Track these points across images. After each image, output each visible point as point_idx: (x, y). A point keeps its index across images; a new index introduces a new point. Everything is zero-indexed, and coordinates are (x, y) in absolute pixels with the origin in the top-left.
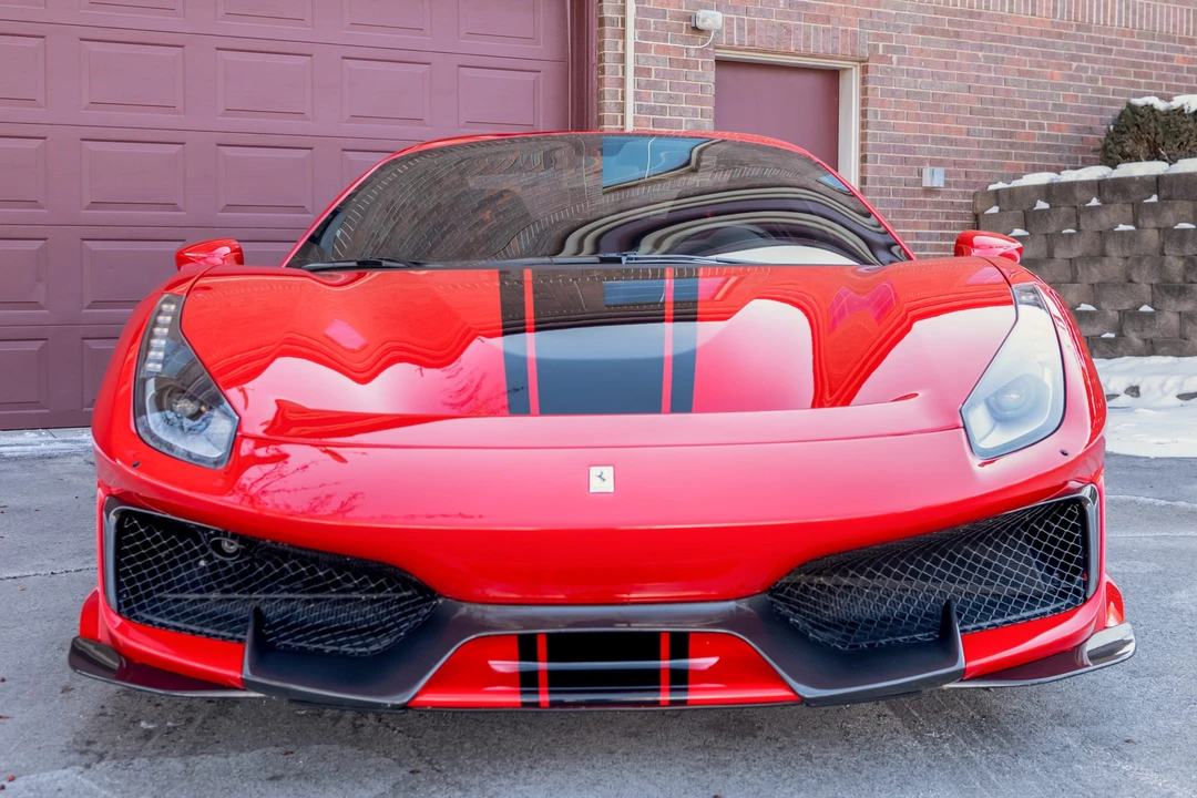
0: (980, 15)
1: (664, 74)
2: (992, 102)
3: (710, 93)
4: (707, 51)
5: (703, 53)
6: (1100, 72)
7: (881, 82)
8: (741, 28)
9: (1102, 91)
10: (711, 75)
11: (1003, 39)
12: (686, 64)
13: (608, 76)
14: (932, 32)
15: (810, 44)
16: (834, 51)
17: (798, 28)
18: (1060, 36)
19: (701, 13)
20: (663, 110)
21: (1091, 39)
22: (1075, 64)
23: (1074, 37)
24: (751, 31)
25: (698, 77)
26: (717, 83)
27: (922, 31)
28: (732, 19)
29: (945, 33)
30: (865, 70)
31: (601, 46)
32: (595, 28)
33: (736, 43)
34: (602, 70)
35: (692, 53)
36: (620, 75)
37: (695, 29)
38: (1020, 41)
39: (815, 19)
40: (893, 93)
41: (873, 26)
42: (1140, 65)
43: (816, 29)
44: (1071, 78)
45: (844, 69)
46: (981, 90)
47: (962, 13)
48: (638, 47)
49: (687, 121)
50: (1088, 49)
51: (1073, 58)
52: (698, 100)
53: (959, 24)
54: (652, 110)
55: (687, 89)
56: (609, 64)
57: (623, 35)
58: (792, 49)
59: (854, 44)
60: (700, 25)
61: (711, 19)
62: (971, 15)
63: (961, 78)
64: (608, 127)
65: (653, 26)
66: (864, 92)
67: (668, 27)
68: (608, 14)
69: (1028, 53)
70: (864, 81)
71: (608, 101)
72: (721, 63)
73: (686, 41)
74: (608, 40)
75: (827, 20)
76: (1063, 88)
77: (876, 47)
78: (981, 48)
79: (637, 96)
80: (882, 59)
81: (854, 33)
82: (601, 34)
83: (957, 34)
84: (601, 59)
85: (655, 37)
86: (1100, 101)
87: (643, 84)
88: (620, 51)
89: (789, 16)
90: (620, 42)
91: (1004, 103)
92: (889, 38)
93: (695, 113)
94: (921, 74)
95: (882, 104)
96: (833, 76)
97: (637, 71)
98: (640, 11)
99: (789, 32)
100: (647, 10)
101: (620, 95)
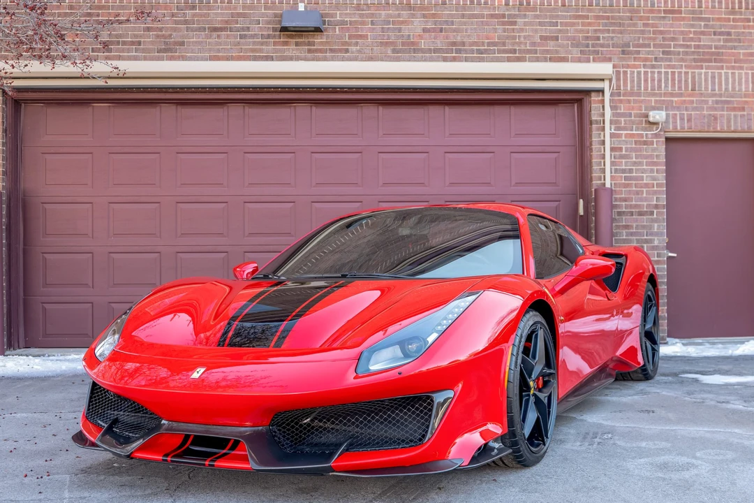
1: (632, 150)
3: (662, 159)
4: (660, 134)
5: (656, 136)
8: (682, 119)
10: (663, 148)
12: (645, 143)
13: (595, 153)
15: (731, 126)
17: (722, 116)
19: (651, 113)
20: (631, 171)
24: (689, 120)
25: (654, 150)
26: (667, 152)
28: (676, 114)
31: (590, 137)
32: (587, 126)
33: (679, 128)
34: (591, 149)
35: (650, 136)
36: (603, 152)
37: (650, 123)
39: (734, 109)
43: (735, 116)
48: (612, 135)
49: (647, 176)
52: (654, 164)
54: (624, 171)
55: (647, 157)
56: (595, 146)
57: (603, 129)
58: (719, 129)
60: (651, 119)
64: (596, 183)
65: (623, 122)
67: (633, 122)
68: (595, 118)
71: (595, 168)
72: (668, 140)
73: (645, 129)
74: (594, 133)
75: (743, 109)
79: (613, 164)
82: (591, 130)
84: (590, 144)
85: (624, 129)
87: (617, 157)
88: (602, 138)
89: (715, 109)
90: (602, 133)
93: (652, 171)
97: (612, 149)
98: (614, 115)
99: (716, 119)
100: (619, 113)
101: (602, 164)
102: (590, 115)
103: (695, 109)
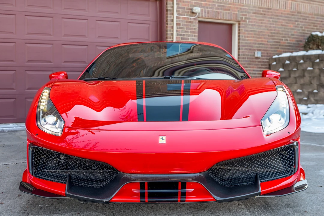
0: (271, 9)
1: (184, 25)
2: (274, 33)
3: (197, 30)
4: (196, 19)
5: (195, 19)
6: (304, 25)
7: (244, 27)
8: (205, 12)
9: (304, 30)
10: (197, 25)
11: (277, 16)
12: (190, 22)
13: (169, 26)
14: (258, 14)
15: (224, 17)
16: (231, 19)
17: (221, 12)
18: (293, 15)
19: (194, 8)
20: (184, 35)
21: (301, 16)
22: (297, 23)
23: (296, 15)
24: (208, 13)
25: (194, 26)
26: (199, 27)
27: (255, 13)
28: (203, 10)
29: (262, 14)
30: (239, 24)
31: (167, 17)
32: (165, 12)
33: (204, 16)
34: (167, 24)
35: (192, 19)
36: (172, 25)
37: (193, 13)
38: (281, 16)
39: (226, 10)
40: (247, 31)
41: (242, 12)
42: (314, 23)
43: (226, 13)
44: (296, 27)
45: (234, 24)
46: (271, 30)
47: (266, 8)
48: (177, 18)
49: (191, 38)
50: (300, 19)
51: (296, 21)
52: (194, 32)
53: (265, 11)
54: (181, 35)
55: (191, 29)
56: (169, 22)
57: (173, 14)
58: (219, 18)
59: (236, 17)
60: (194, 11)
61: (197, 10)
62: (268, 9)
63: (266, 26)
64: (169, 40)
65: (181, 12)
66: (239, 30)
67: (185, 12)
68: (169, 8)
69: (284, 20)
70: (239, 27)
71: (169, 32)
72: (200, 22)
73: (190, 16)
74: (169, 15)
75: (229, 10)
76: (293, 29)
77: (242, 18)
78: (271, 18)
79: (177, 31)
80: (244, 21)
81: (236, 14)
82: (167, 14)
83: (265, 14)
84: (167, 21)
85: (182, 15)
86: (304, 33)
87: (178, 28)
88: (172, 19)
89: (218, 9)
90: (172, 16)
91: (277, 33)
92: (246, 15)
93: (192, 36)
94: (255, 25)
95: (244, 33)
96: (231, 26)
97: (177, 24)
98: (177, 8)
99: (218, 13)
100: (180, 7)
101: (172, 31)
102: (167, 7)
103: (211, 8)
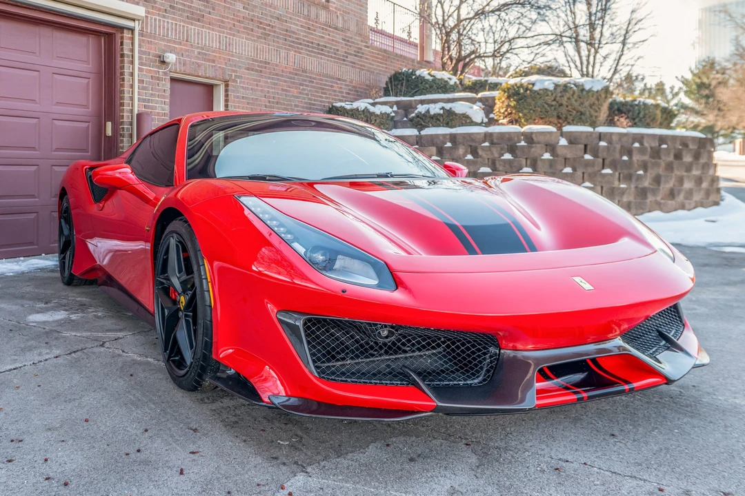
0: (269, 63)
1: (149, 83)
2: (273, 102)
3: (168, 93)
4: (167, 73)
5: (165, 73)
6: (310, 91)
7: (234, 91)
8: (180, 63)
9: (310, 99)
10: (168, 85)
11: (277, 75)
12: (158, 79)
13: (126, 83)
14: (252, 70)
15: (206, 73)
16: (216, 76)
17: (202, 64)
18: (296, 74)
19: (166, 55)
20: (149, 101)
21: (307, 76)
22: (301, 87)
23: (301, 75)
24: (184, 65)
25: (163, 85)
26: (171, 89)
27: (248, 69)
28: (177, 59)
29: (257, 71)
30: (227, 86)
31: (122, 68)
32: (119, 59)
33: (178, 70)
34: (123, 80)
35: (161, 73)
36: (131, 83)
37: (163, 62)
38: (282, 76)
39: (209, 60)
40: (238, 97)
41: (231, 65)
42: (323, 89)
43: (209, 66)
44: (300, 93)
45: (217, 85)
46: (269, 97)
47: (261, 62)
48: (140, 70)
49: (159, 107)
50: (305, 81)
51: (301, 84)
52: (164, 97)
53: (262, 67)
54: (144, 100)
55: (159, 91)
56: (127, 77)
57: (132, 62)
58: (200, 74)
59: (224, 73)
60: (165, 60)
61: (171, 57)
62: (266, 63)
63: (262, 91)
64: (126, 108)
65: (145, 60)
66: (227, 96)
67: (151, 60)
68: (126, 52)
69: (285, 81)
70: (226, 91)
71: (126, 95)
72: (173, 80)
73: (159, 67)
74: (126, 65)
75: (214, 61)
76: (297, 97)
77: (232, 75)
78: (269, 78)
79: (139, 94)
80: (234, 81)
81: (223, 69)
82: (122, 62)
83: (261, 71)
84: (122, 74)
85: (145, 65)
86: (310, 104)
87: (141, 88)
88: (131, 71)
89: (199, 59)
90: (131, 66)
91: (277, 103)
92: (235, 71)
93: (162, 103)
94: (247, 89)
95: (234, 102)
96: (210, 88)
97: (139, 81)
98: (139, 51)
99: (199, 66)
100: (142, 51)
101: (131, 93)
102: (122, 49)
103: (188, 56)
